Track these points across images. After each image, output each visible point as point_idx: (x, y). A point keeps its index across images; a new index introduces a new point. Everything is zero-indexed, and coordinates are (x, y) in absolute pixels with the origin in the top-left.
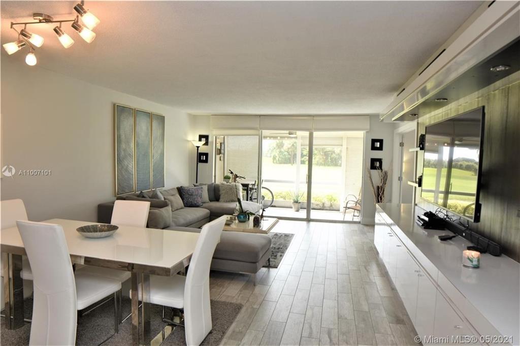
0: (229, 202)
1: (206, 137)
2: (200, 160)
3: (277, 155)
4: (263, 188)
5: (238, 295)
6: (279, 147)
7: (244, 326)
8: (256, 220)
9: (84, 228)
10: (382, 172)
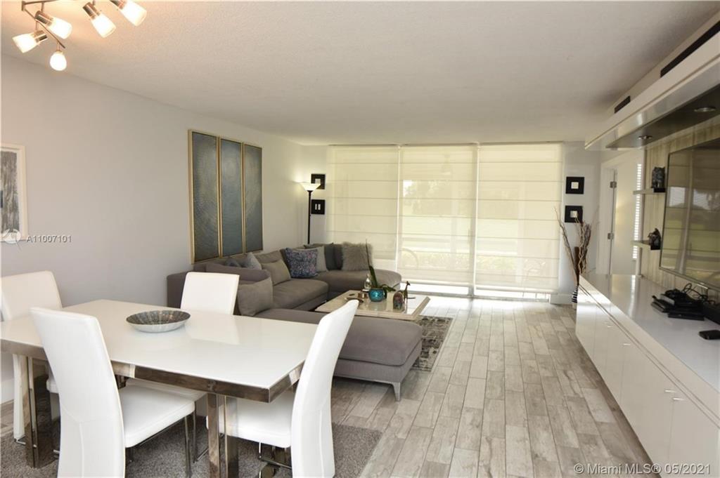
0: (355, 270)
1: (322, 177)
2: (313, 211)
5: (373, 415)
7: (385, 469)
8: (397, 298)
9: (138, 316)
10: (582, 226)
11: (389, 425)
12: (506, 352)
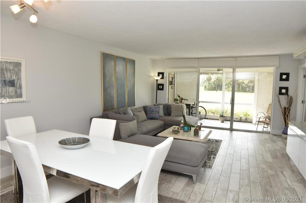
0: (177, 116)
1: (163, 74)
2: (158, 89)
3: (207, 85)
4: (200, 106)
5: (182, 191)
6: (208, 80)
8: (196, 131)
9: (65, 140)
10: (288, 96)
11: (189, 198)
12: (250, 159)
